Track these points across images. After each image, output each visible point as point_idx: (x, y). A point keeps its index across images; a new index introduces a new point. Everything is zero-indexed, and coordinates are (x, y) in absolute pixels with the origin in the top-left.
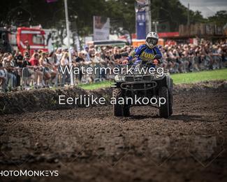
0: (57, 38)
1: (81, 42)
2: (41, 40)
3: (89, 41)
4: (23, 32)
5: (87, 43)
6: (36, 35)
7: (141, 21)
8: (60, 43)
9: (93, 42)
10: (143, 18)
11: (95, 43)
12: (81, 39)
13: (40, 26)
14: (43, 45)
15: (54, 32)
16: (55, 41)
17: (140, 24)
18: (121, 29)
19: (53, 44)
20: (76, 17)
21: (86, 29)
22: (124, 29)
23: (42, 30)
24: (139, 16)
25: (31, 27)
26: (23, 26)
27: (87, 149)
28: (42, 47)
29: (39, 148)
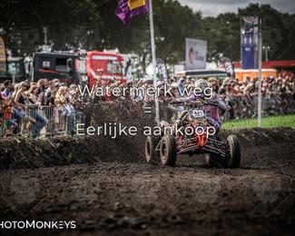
0: (137, 66)
1: (168, 72)
2: (118, 68)
3: (179, 70)
4: (94, 57)
5: (176, 72)
6: (111, 62)
7: (248, 46)
8: (142, 72)
9: (184, 72)
10: (250, 42)
11: (187, 74)
12: (168, 68)
13: (117, 50)
14: (121, 75)
15: (134, 58)
16: (135, 70)
17: (247, 49)
18: (221, 55)
19: (133, 73)
20: (163, 39)
21: (175, 54)
22: (224, 56)
23: (119, 55)
24: (245, 40)
25: (105, 51)
26: (93, 49)
27: (183, 212)
28: (119, 77)
29: (121, 209)
